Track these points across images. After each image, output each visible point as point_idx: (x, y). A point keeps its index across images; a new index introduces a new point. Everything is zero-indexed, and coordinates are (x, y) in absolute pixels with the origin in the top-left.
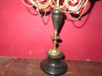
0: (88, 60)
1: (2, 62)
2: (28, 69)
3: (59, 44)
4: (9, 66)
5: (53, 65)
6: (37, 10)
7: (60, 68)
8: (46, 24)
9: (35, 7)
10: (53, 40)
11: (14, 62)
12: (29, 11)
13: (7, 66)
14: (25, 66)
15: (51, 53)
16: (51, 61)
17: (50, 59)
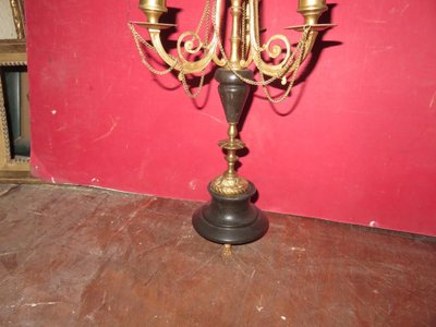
0: (372, 224)
1: (118, 203)
2: (183, 228)
3: (241, 160)
4: (137, 216)
5: (229, 218)
6: (181, 77)
7: (245, 226)
8: (200, 109)
9: (175, 73)
10: (225, 152)
11: (150, 207)
12: (155, 80)
13: (133, 215)
14: (177, 218)
15: (222, 188)
16: (221, 207)
17: (219, 203)
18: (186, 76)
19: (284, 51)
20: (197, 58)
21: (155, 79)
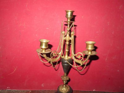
0: (94, 90)
15: (62, 91)
18: (53, 62)
19: (82, 56)
20: (56, 57)
21: (44, 64)
